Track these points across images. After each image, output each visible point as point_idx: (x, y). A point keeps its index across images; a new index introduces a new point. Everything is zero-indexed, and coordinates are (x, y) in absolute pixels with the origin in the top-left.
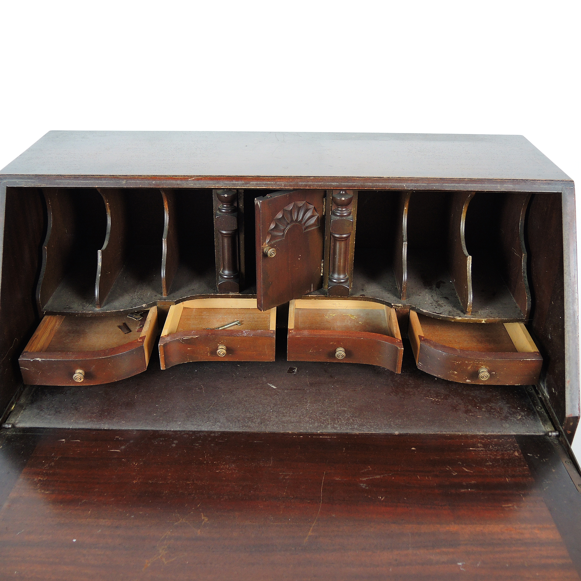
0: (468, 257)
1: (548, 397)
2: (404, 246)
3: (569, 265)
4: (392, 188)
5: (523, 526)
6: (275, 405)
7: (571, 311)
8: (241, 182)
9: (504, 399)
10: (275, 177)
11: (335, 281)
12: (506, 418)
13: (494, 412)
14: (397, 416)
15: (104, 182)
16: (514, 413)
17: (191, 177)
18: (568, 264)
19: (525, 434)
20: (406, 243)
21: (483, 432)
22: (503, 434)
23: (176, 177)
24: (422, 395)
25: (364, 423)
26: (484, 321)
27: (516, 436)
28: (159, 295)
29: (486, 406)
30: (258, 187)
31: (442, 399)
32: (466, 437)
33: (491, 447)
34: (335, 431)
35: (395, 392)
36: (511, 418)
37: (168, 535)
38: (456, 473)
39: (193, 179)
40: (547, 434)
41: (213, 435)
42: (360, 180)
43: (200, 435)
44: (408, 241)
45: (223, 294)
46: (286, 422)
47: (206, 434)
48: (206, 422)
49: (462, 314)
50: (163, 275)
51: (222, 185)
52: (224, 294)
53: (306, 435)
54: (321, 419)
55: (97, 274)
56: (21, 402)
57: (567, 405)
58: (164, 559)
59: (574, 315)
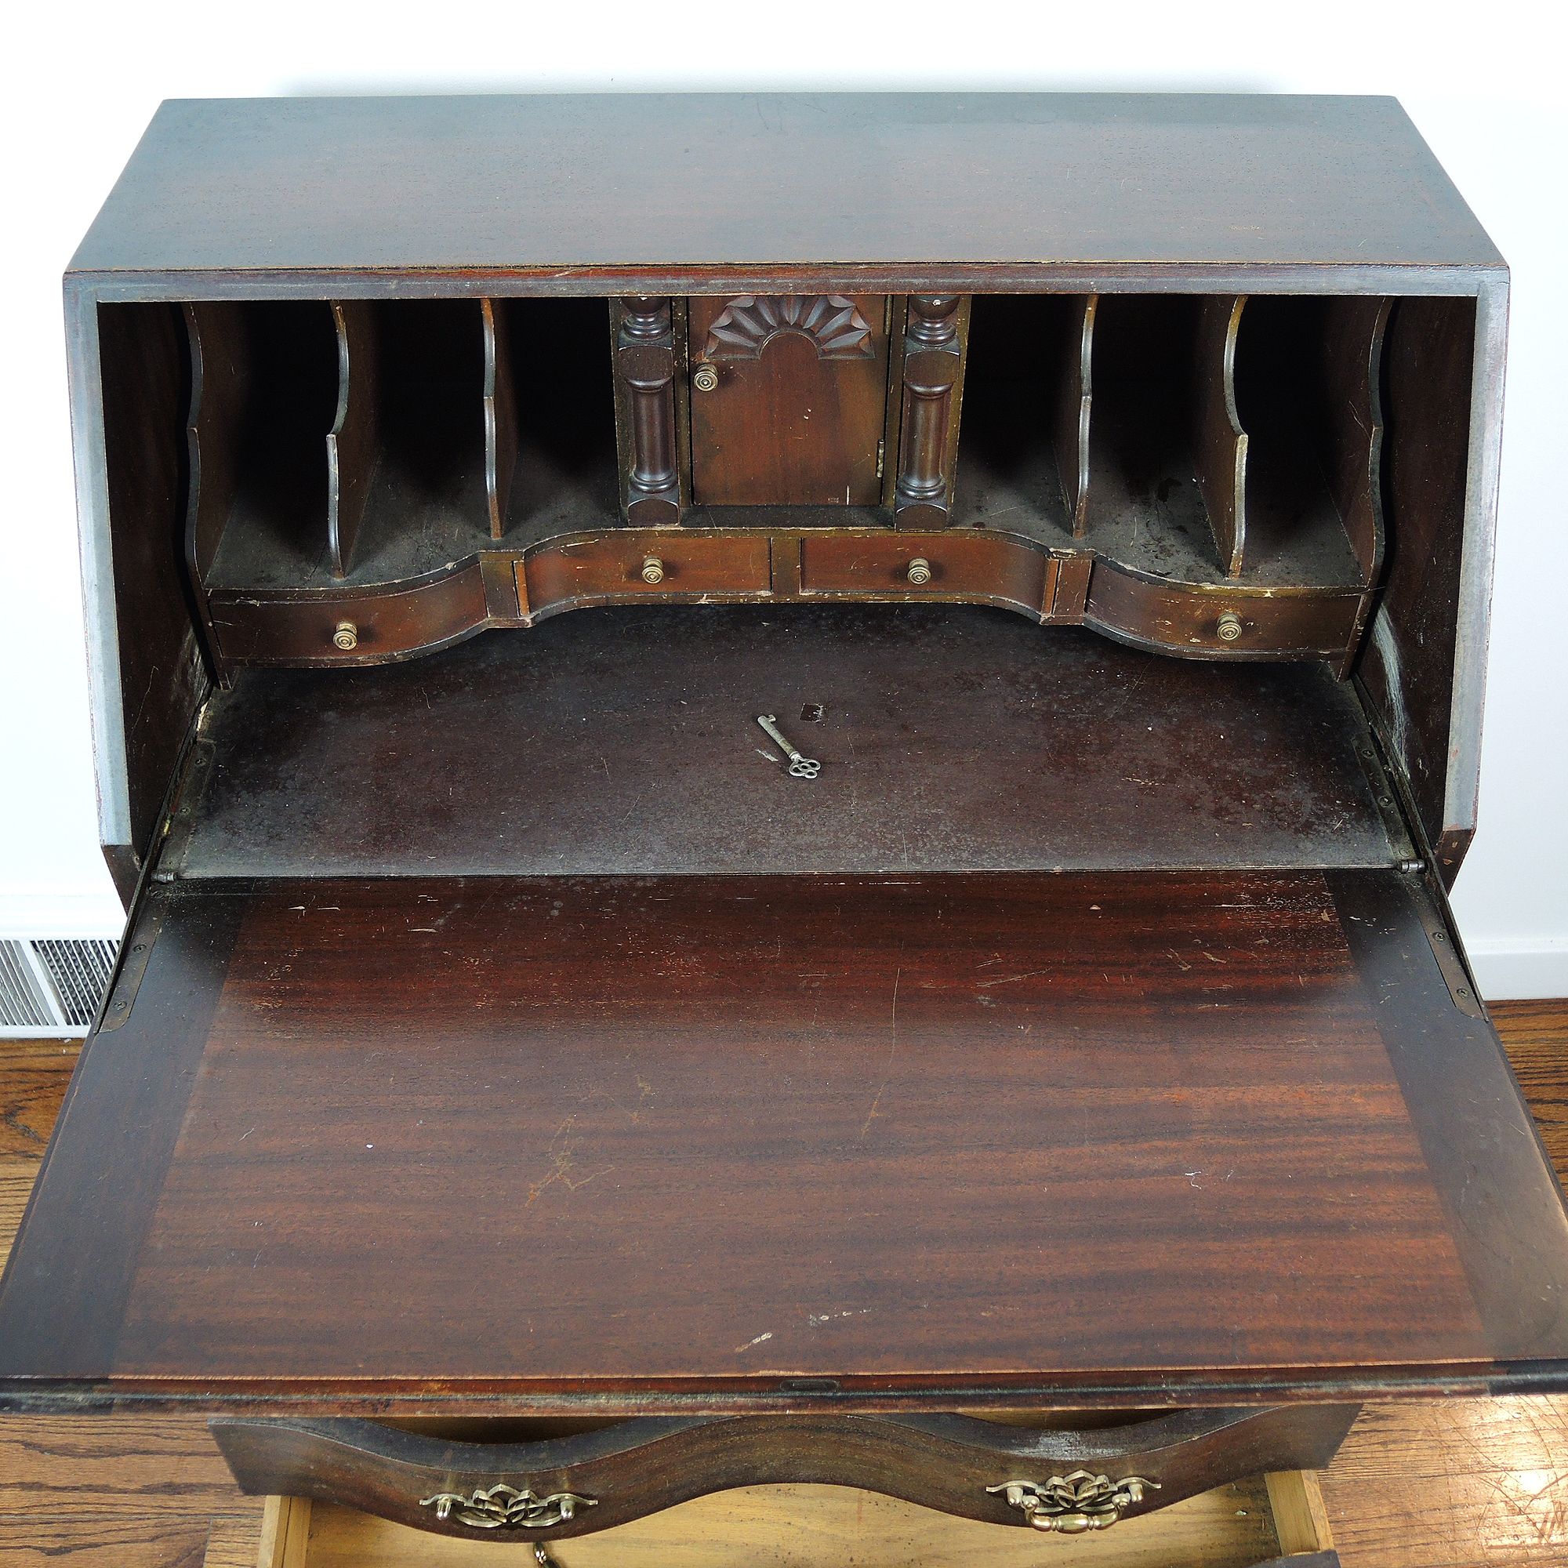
0: (1240, 437)
1: (1406, 776)
2: (1084, 406)
3: (1480, 480)
4: (1060, 291)
5: (1328, 1088)
6: (778, 804)
7: (1475, 590)
8: (686, 281)
9: (1306, 780)
10: (772, 266)
11: (912, 493)
12: (1308, 827)
13: (1281, 812)
14: (1059, 827)
15: (343, 285)
16: (1327, 814)
17: (561, 268)
18: (1478, 476)
19: (1347, 867)
20: (1089, 397)
21: (1254, 863)
22: (1297, 867)
23: (522, 271)
24: (1117, 772)
25: (984, 846)
26: (1271, 592)
27: (1326, 872)
28: (484, 536)
29: (1265, 798)
30: (730, 292)
31: (1164, 781)
32: (1214, 875)
33: (1269, 899)
34: (918, 868)
35: (1053, 766)
36: (1320, 828)
37: (570, 1125)
38: (1190, 967)
39: (566, 273)
40: (1397, 867)
41: (640, 884)
42: (983, 270)
43: (612, 886)
44: (1095, 392)
45: (638, 529)
46: (804, 848)
47: (625, 883)
48: (622, 854)
49: (1217, 575)
50: (491, 486)
51: (642, 289)
52: (641, 529)
53: (852, 878)
54: (886, 838)
55: (331, 495)
56: (183, 814)
57: (1448, 804)
58: (568, 1181)
59: (1482, 598)
